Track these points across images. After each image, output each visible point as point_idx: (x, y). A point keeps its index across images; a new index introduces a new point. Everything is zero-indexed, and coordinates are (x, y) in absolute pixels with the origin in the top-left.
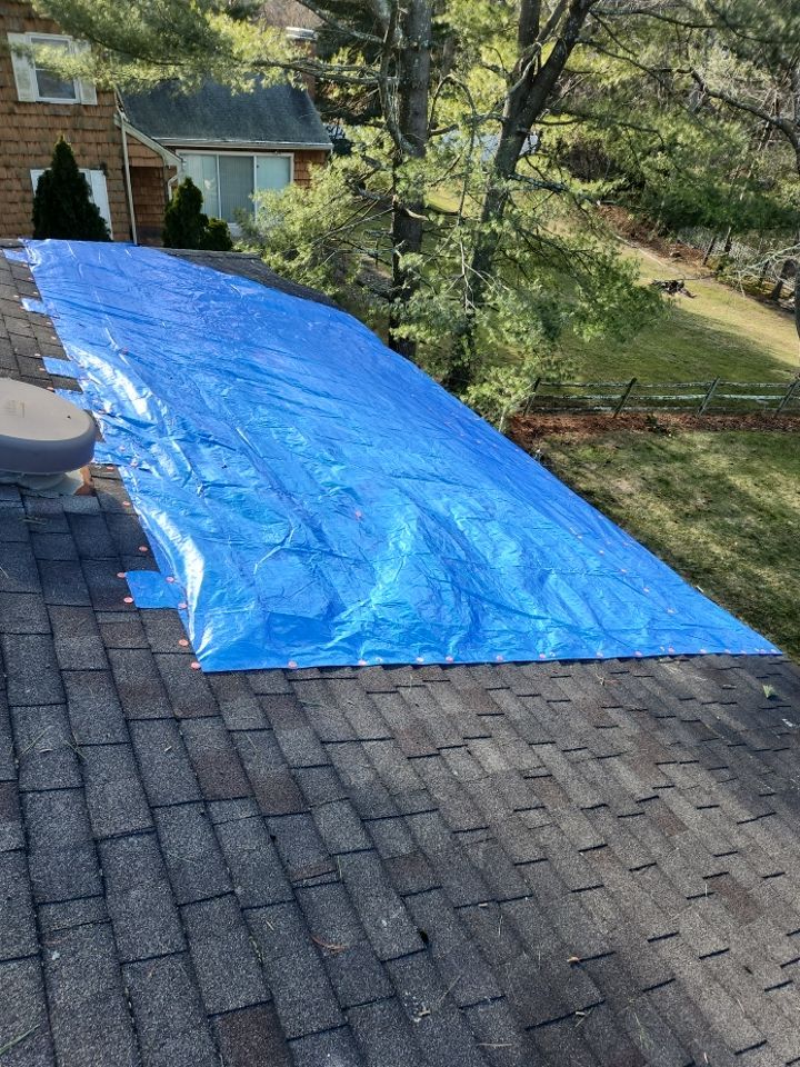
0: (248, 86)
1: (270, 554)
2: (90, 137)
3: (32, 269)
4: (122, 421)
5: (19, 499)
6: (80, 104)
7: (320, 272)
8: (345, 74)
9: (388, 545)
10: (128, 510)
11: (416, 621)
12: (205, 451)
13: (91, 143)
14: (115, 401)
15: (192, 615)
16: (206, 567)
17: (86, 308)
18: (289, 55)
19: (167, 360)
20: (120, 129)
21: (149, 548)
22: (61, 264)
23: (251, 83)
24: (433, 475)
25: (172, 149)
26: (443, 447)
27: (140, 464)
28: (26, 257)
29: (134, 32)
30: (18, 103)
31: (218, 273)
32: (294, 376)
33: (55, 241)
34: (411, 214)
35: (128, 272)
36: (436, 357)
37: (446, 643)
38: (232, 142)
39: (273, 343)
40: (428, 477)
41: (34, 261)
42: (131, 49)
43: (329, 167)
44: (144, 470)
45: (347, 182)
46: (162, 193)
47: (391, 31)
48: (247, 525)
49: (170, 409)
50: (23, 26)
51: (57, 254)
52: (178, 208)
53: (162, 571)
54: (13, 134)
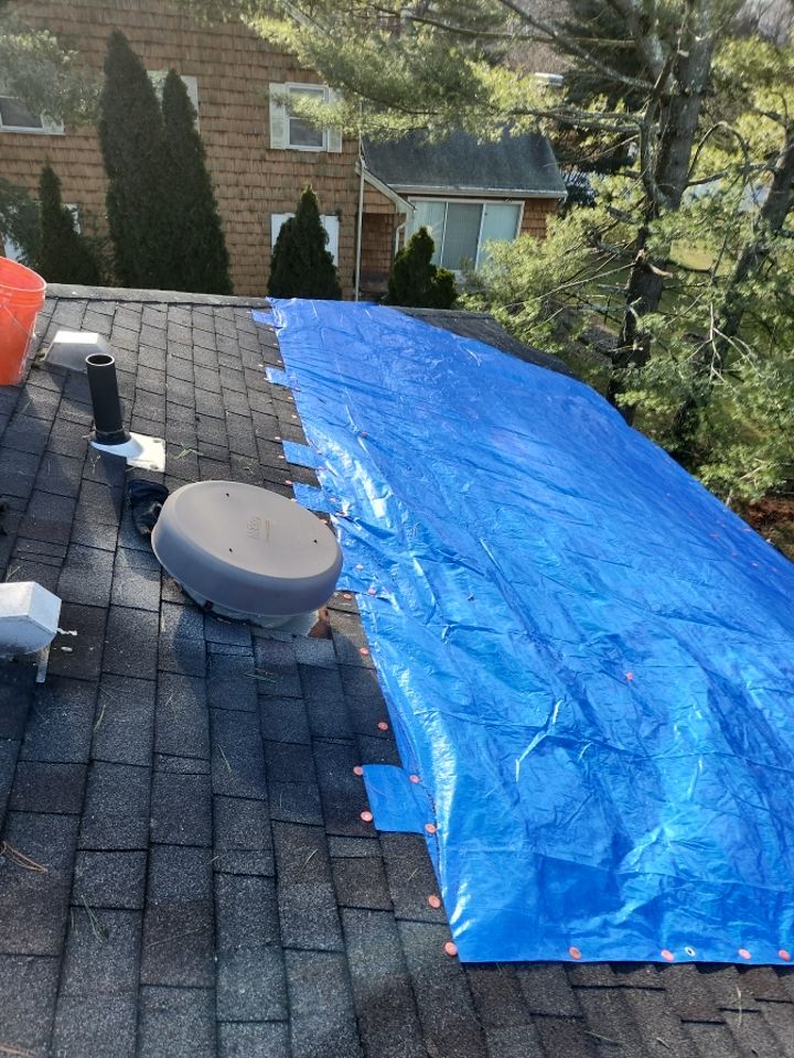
0: (496, 135)
1: (533, 745)
2: (331, 184)
3: (278, 332)
4: (360, 528)
5: (249, 643)
6: (325, 152)
7: (545, 329)
8: (602, 121)
9: (672, 733)
10: (366, 662)
11: (731, 881)
12: (449, 574)
13: (330, 190)
14: (353, 500)
15: (443, 852)
16: (459, 768)
17: (327, 379)
18: (550, 102)
19: (406, 444)
20: (359, 177)
21: (389, 724)
22: (304, 328)
23: (500, 131)
24: (709, 615)
25: (404, 196)
26: (715, 572)
27: (378, 592)
28: (272, 318)
29: (392, 81)
30: (269, 150)
31: (454, 336)
32: (537, 466)
33: (301, 301)
34: (656, 270)
35: (369, 337)
37: (775, 924)
38: (464, 189)
39: (514, 424)
41: (280, 324)
42: (387, 98)
43: (568, 218)
44: (383, 599)
45: (586, 233)
46: (389, 239)
47: (665, 76)
48: (503, 692)
49: (411, 514)
50: (285, 76)
51: (302, 316)
52: (408, 258)
53: (405, 765)
54: (262, 180)
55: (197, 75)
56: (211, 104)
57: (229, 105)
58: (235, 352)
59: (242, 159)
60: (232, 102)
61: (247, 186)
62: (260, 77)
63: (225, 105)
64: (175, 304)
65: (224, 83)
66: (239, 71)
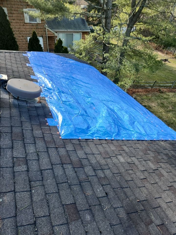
1: (76, 116)
2: (40, 30)
3: (28, 57)
4: (46, 88)
5: (26, 103)
6: (38, 23)
7: (87, 58)
8: (93, 15)
9: (100, 115)
10: (47, 106)
11: (106, 130)
12: (63, 95)
13: (40, 31)
14: (45, 84)
15: (60, 127)
16: (63, 118)
17: (39, 65)
18: (81, 11)
19: (55, 76)
20: (46, 28)
21: (51, 114)
22: (34, 56)
23: (73, 18)
25: (56, 32)
28: (27, 55)
29: (49, 8)
30: (25, 23)
31: (66, 58)
32: (81, 79)
33: (33, 52)
34: (107, 45)
35: (47, 58)
36: (111, 76)
37: (112, 135)
38: (69, 30)
39: (77, 73)
40: (109, 101)
42: (48, 11)
43: (89, 35)
44: (50, 98)
45: (93, 38)
46: (54, 42)
47: (103, 5)
48: (71, 110)
49: (56, 86)
50: (26, 7)
51: (33, 54)
52: (57, 45)
53: (54, 118)
54: (24, 30)
55: (7, 7)
56: (10, 13)
57: (15, 14)
58: (20, 61)
59: (19, 25)
60: (15, 13)
61: (21, 31)
62: (21, 7)
63: (14, 14)
64: (6, 52)
65: (13, 9)
66: (16, 6)
